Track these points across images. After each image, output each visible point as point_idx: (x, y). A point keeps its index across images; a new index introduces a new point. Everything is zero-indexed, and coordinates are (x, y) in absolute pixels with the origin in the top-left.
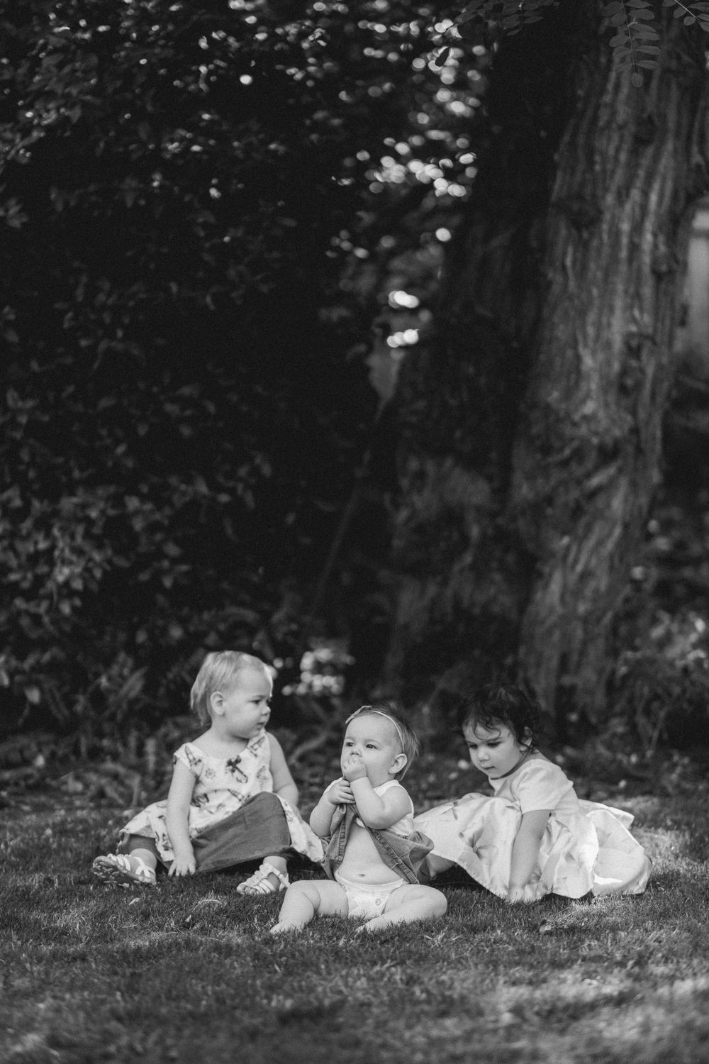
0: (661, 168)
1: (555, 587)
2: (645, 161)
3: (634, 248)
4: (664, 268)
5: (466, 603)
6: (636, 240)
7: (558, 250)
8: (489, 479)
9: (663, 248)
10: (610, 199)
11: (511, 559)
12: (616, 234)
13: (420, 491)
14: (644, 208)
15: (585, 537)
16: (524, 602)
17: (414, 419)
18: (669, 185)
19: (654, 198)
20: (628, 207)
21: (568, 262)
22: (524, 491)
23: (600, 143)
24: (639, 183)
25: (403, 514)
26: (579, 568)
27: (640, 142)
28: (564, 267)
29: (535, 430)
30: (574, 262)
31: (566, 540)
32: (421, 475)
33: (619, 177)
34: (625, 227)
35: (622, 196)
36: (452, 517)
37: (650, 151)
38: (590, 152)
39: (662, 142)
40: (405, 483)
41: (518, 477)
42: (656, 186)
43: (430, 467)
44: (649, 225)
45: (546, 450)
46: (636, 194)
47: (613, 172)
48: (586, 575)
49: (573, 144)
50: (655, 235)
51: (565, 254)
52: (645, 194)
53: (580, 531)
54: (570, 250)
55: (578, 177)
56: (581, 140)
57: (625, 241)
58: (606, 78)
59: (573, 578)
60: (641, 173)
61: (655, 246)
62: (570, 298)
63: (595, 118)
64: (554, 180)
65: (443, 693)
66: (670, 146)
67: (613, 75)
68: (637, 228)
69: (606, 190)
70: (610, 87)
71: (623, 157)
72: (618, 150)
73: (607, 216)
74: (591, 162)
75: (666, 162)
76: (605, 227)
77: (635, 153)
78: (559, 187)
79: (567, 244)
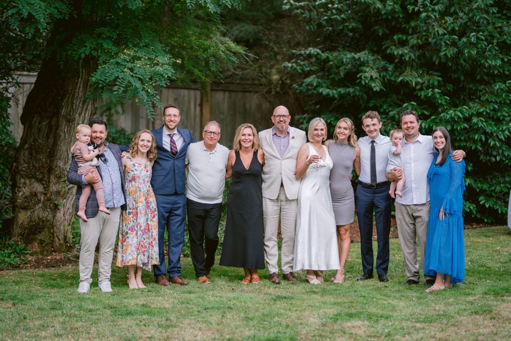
0: (89, 108)
1: (62, 212)
2: (85, 106)
5: (41, 217)
8: (43, 185)
11: (52, 205)
13: (25, 188)
14: (85, 117)
15: (68, 199)
16: (54, 217)
17: (24, 169)
18: (90, 112)
19: (87, 115)
20: (81, 117)
21: (66, 131)
22: (53, 188)
23: (75, 101)
24: (84, 112)
25: (21, 194)
26: (67, 207)
27: (84, 102)
28: (64, 131)
29: (57, 173)
30: (67, 130)
31: (65, 200)
32: (25, 183)
33: (79, 110)
35: (80, 115)
36: (35, 195)
38: (72, 104)
40: (21, 185)
41: (51, 185)
42: (87, 112)
43: (28, 182)
45: (60, 178)
46: (83, 114)
47: (78, 108)
48: (68, 208)
49: (68, 101)
51: (65, 128)
52: (85, 114)
53: (67, 198)
54: (66, 127)
55: (69, 110)
56: (70, 100)
58: (77, 86)
59: (66, 210)
60: (84, 109)
62: (66, 140)
63: (74, 95)
64: (63, 109)
65: (40, 240)
67: (79, 85)
70: (78, 87)
71: (80, 105)
72: (79, 104)
73: (76, 120)
74: (72, 106)
77: (83, 104)
78: (63, 112)
79: (65, 126)
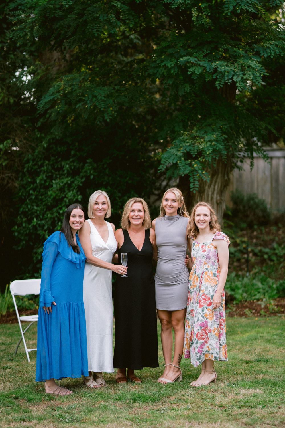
3: (212, 198)
4: (219, 202)
6: (212, 196)
7: (196, 198)
9: (218, 198)
10: (207, 187)
12: (208, 195)
14: (214, 189)
18: (220, 185)
19: (216, 187)
20: (211, 189)
24: (213, 184)
34: (210, 193)
35: (209, 187)
37: (215, 177)
39: (218, 175)
44: (215, 193)
46: (212, 186)
50: (217, 195)
52: (215, 186)
57: (210, 196)
60: (214, 182)
61: (217, 197)
66: (220, 176)
68: (213, 193)
69: (206, 185)
73: (206, 191)
75: (219, 179)
76: (206, 193)
79: (197, 197)
